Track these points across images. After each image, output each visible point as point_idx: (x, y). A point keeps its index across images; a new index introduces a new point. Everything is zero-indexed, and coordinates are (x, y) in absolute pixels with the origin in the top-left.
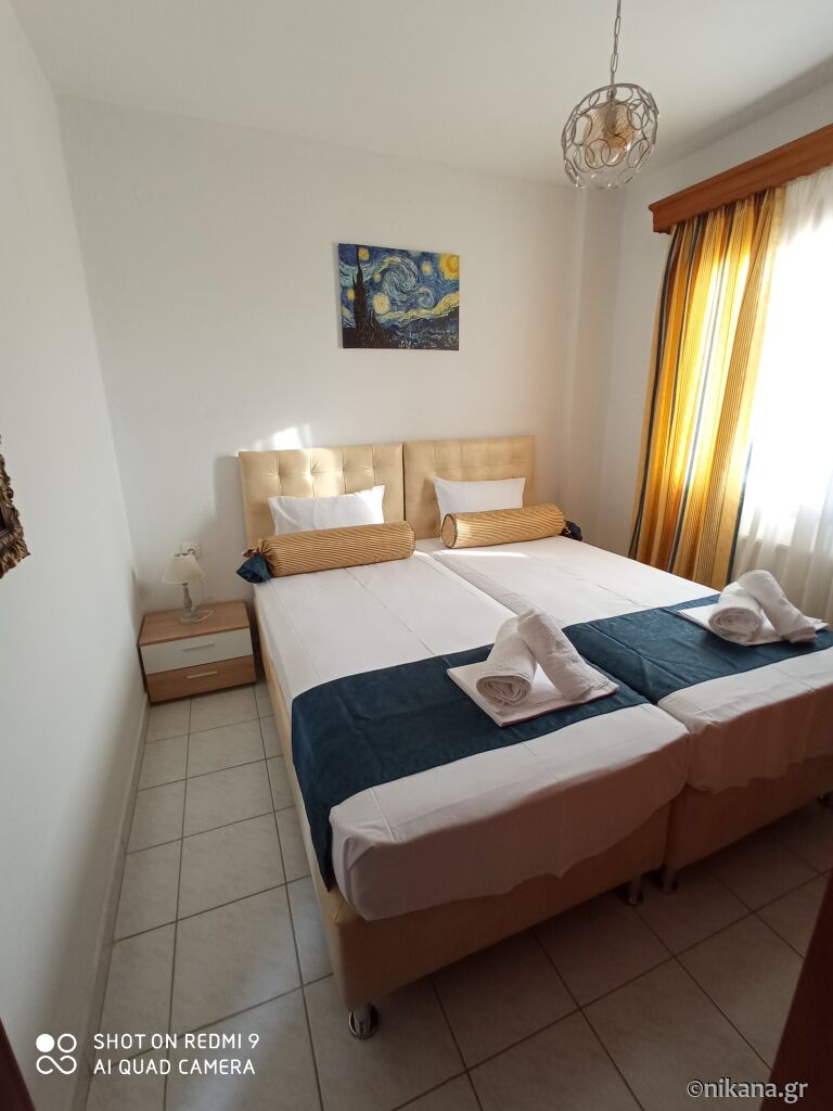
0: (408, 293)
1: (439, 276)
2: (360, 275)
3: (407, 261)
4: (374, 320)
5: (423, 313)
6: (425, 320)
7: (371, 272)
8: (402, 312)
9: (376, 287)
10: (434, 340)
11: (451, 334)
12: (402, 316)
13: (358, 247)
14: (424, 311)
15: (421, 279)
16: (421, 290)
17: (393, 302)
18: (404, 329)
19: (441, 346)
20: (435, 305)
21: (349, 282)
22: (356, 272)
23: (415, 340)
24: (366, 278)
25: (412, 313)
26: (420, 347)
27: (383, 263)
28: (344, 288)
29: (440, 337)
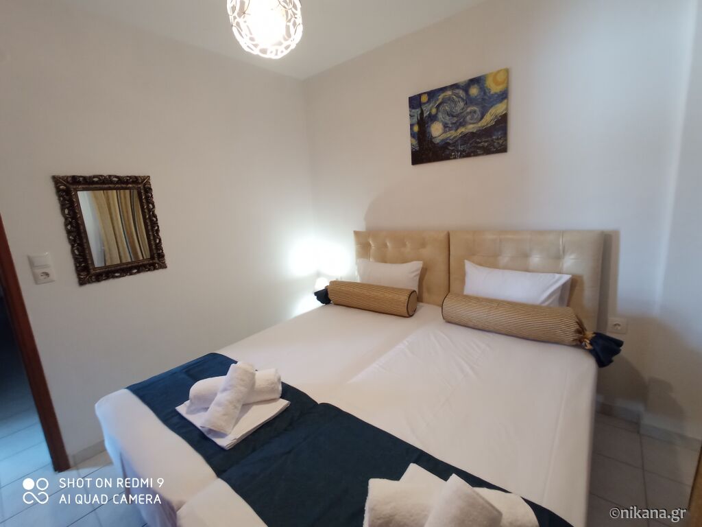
0: (457, 116)
1: (485, 93)
2: (422, 113)
3: (457, 91)
4: (432, 142)
5: (471, 128)
6: (472, 133)
7: (429, 109)
8: (453, 132)
9: (433, 118)
10: (479, 148)
11: (498, 139)
12: (453, 134)
13: (420, 95)
14: (471, 126)
15: (469, 101)
16: (469, 110)
17: (445, 126)
18: (455, 144)
19: (488, 151)
20: (482, 118)
21: (415, 120)
22: (420, 112)
23: (464, 151)
24: (426, 114)
25: (462, 130)
26: (468, 155)
27: (438, 100)
28: (412, 126)
29: (486, 144)
